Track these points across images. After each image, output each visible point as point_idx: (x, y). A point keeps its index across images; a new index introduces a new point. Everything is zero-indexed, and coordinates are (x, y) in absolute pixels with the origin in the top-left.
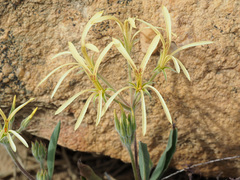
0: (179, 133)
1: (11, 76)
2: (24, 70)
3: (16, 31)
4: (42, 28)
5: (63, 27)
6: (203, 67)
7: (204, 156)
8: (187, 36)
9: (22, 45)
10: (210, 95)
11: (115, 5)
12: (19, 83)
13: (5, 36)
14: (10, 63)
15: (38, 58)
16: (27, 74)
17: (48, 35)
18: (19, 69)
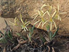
0: (59, 28)
1: (26, 12)
2: (29, 11)
3: (28, 4)
4: (33, 4)
5: (38, 4)
6: (65, 16)
7: (64, 32)
8: (63, 9)
9: (29, 7)
10: (66, 21)
11: (49, 1)
12: (27, 14)
13: (26, 5)
14: (26, 10)
15: (32, 9)
16: (29, 12)
17: (34, 5)
18: (28, 11)
